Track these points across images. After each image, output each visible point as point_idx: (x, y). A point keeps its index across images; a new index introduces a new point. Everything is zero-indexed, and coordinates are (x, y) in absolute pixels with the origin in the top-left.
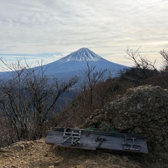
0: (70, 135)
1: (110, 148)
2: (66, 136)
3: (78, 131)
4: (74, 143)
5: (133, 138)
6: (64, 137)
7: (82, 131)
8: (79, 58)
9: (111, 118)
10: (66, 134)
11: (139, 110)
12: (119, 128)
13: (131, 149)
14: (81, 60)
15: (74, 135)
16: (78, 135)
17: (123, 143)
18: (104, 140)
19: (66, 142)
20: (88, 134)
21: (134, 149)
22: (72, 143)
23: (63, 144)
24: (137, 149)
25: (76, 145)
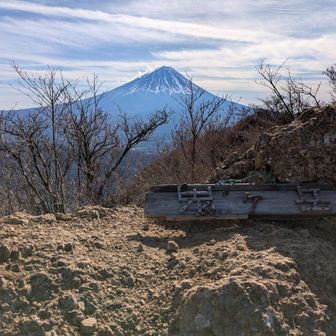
0: (192, 196)
1: (274, 212)
2: (186, 199)
3: (205, 188)
4: (203, 210)
5: (315, 190)
6: (181, 202)
7: (213, 187)
8: (153, 88)
9: (269, 162)
10: (183, 196)
11: (328, 147)
12: (287, 180)
13: (315, 208)
14: (157, 91)
15: (198, 196)
16: (207, 196)
17: (298, 201)
18: (260, 198)
19: (186, 210)
20: (226, 191)
21: (320, 209)
22: (200, 211)
23: (182, 214)
24: (326, 209)
25: (208, 213)
